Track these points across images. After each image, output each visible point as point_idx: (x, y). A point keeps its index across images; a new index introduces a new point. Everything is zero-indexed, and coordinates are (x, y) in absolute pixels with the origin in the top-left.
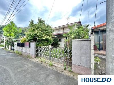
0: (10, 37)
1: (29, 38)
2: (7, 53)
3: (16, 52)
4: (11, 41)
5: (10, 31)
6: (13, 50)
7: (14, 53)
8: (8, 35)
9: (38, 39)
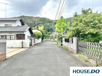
0: (60, 33)
1: (72, 33)
2: (58, 47)
3: (64, 48)
4: (61, 36)
5: (60, 27)
6: (62, 45)
7: (63, 48)
8: (59, 31)
9: (80, 34)
